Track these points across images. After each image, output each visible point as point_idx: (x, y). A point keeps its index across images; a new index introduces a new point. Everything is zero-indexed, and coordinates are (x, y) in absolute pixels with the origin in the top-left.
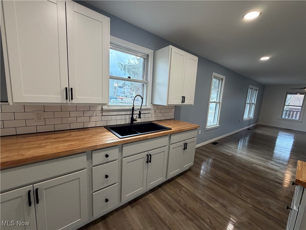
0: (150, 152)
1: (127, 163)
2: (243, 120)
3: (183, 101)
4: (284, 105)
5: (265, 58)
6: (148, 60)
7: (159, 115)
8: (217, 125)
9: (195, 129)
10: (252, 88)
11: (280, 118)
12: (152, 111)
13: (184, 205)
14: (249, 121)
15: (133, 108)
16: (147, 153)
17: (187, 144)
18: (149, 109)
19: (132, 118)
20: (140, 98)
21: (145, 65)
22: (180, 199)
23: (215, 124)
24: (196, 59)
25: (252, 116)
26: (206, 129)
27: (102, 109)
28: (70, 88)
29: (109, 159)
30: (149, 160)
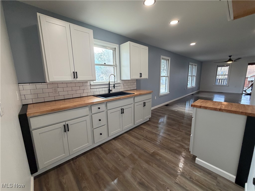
0: (123, 108)
1: (110, 113)
2: (187, 88)
3: (141, 76)
4: (216, 75)
5: (193, 44)
6: (115, 51)
7: (126, 87)
8: (168, 92)
9: (150, 93)
10: (192, 65)
11: (214, 85)
12: (122, 85)
13: (146, 136)
14: (192, 89)
15: (109, 83)
16: (121, 108)
17: (145, 102)
18: (119, 83)
19: (109, 89)
20: (114, 76)
21: (114, 55)
22: (143, 134)
23: (166, 92)
24: (147, 48)
25: (194, 85)
26: (160, 95)
27: (90, 84)
28: (75, 72)
29: (100, 110)
30: (123, 112)
